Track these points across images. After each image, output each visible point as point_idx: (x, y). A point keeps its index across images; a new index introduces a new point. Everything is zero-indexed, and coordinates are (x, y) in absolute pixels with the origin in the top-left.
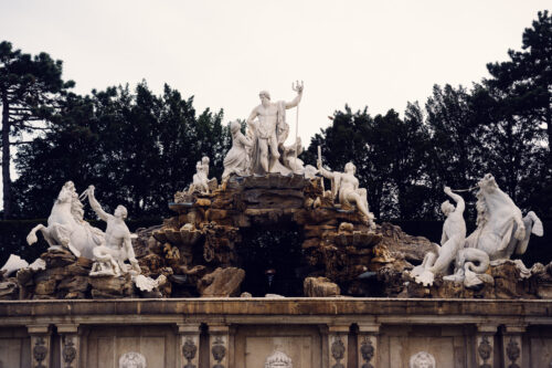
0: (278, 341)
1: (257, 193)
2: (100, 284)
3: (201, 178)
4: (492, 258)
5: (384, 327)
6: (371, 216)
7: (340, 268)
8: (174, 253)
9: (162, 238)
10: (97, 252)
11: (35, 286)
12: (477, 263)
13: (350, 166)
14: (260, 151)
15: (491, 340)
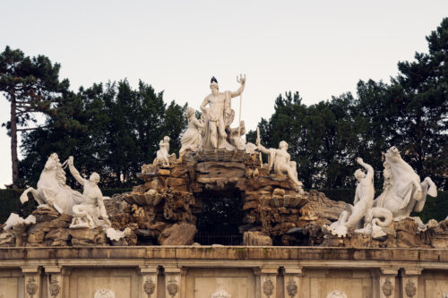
0: (220, 280)
1: (208, 164)
2: (77, 234)
3: (163, 154)
4: (395, 215)
5: (306, 270)
6: (300, 183)
7: (273, 224)
8: (139, 212)
9: (131, 201)
10: (76, 209)
11: (27, 236)
12: (382, 219)
13: (283, 144)
14: (211, 131)
15: (393, 280)
